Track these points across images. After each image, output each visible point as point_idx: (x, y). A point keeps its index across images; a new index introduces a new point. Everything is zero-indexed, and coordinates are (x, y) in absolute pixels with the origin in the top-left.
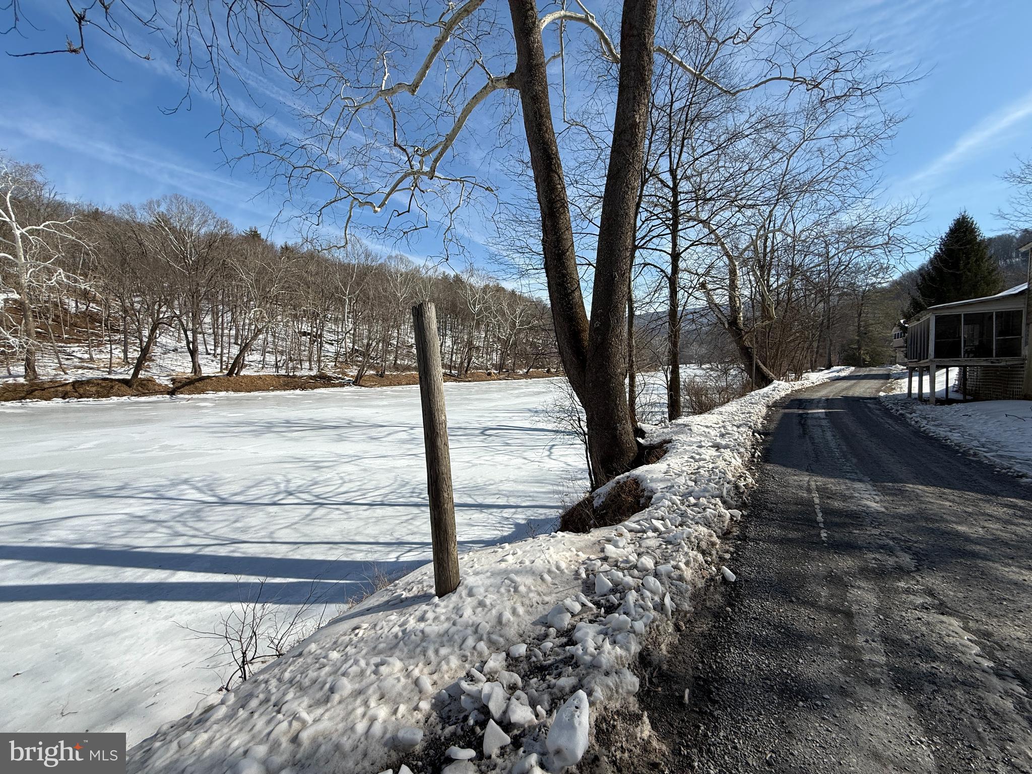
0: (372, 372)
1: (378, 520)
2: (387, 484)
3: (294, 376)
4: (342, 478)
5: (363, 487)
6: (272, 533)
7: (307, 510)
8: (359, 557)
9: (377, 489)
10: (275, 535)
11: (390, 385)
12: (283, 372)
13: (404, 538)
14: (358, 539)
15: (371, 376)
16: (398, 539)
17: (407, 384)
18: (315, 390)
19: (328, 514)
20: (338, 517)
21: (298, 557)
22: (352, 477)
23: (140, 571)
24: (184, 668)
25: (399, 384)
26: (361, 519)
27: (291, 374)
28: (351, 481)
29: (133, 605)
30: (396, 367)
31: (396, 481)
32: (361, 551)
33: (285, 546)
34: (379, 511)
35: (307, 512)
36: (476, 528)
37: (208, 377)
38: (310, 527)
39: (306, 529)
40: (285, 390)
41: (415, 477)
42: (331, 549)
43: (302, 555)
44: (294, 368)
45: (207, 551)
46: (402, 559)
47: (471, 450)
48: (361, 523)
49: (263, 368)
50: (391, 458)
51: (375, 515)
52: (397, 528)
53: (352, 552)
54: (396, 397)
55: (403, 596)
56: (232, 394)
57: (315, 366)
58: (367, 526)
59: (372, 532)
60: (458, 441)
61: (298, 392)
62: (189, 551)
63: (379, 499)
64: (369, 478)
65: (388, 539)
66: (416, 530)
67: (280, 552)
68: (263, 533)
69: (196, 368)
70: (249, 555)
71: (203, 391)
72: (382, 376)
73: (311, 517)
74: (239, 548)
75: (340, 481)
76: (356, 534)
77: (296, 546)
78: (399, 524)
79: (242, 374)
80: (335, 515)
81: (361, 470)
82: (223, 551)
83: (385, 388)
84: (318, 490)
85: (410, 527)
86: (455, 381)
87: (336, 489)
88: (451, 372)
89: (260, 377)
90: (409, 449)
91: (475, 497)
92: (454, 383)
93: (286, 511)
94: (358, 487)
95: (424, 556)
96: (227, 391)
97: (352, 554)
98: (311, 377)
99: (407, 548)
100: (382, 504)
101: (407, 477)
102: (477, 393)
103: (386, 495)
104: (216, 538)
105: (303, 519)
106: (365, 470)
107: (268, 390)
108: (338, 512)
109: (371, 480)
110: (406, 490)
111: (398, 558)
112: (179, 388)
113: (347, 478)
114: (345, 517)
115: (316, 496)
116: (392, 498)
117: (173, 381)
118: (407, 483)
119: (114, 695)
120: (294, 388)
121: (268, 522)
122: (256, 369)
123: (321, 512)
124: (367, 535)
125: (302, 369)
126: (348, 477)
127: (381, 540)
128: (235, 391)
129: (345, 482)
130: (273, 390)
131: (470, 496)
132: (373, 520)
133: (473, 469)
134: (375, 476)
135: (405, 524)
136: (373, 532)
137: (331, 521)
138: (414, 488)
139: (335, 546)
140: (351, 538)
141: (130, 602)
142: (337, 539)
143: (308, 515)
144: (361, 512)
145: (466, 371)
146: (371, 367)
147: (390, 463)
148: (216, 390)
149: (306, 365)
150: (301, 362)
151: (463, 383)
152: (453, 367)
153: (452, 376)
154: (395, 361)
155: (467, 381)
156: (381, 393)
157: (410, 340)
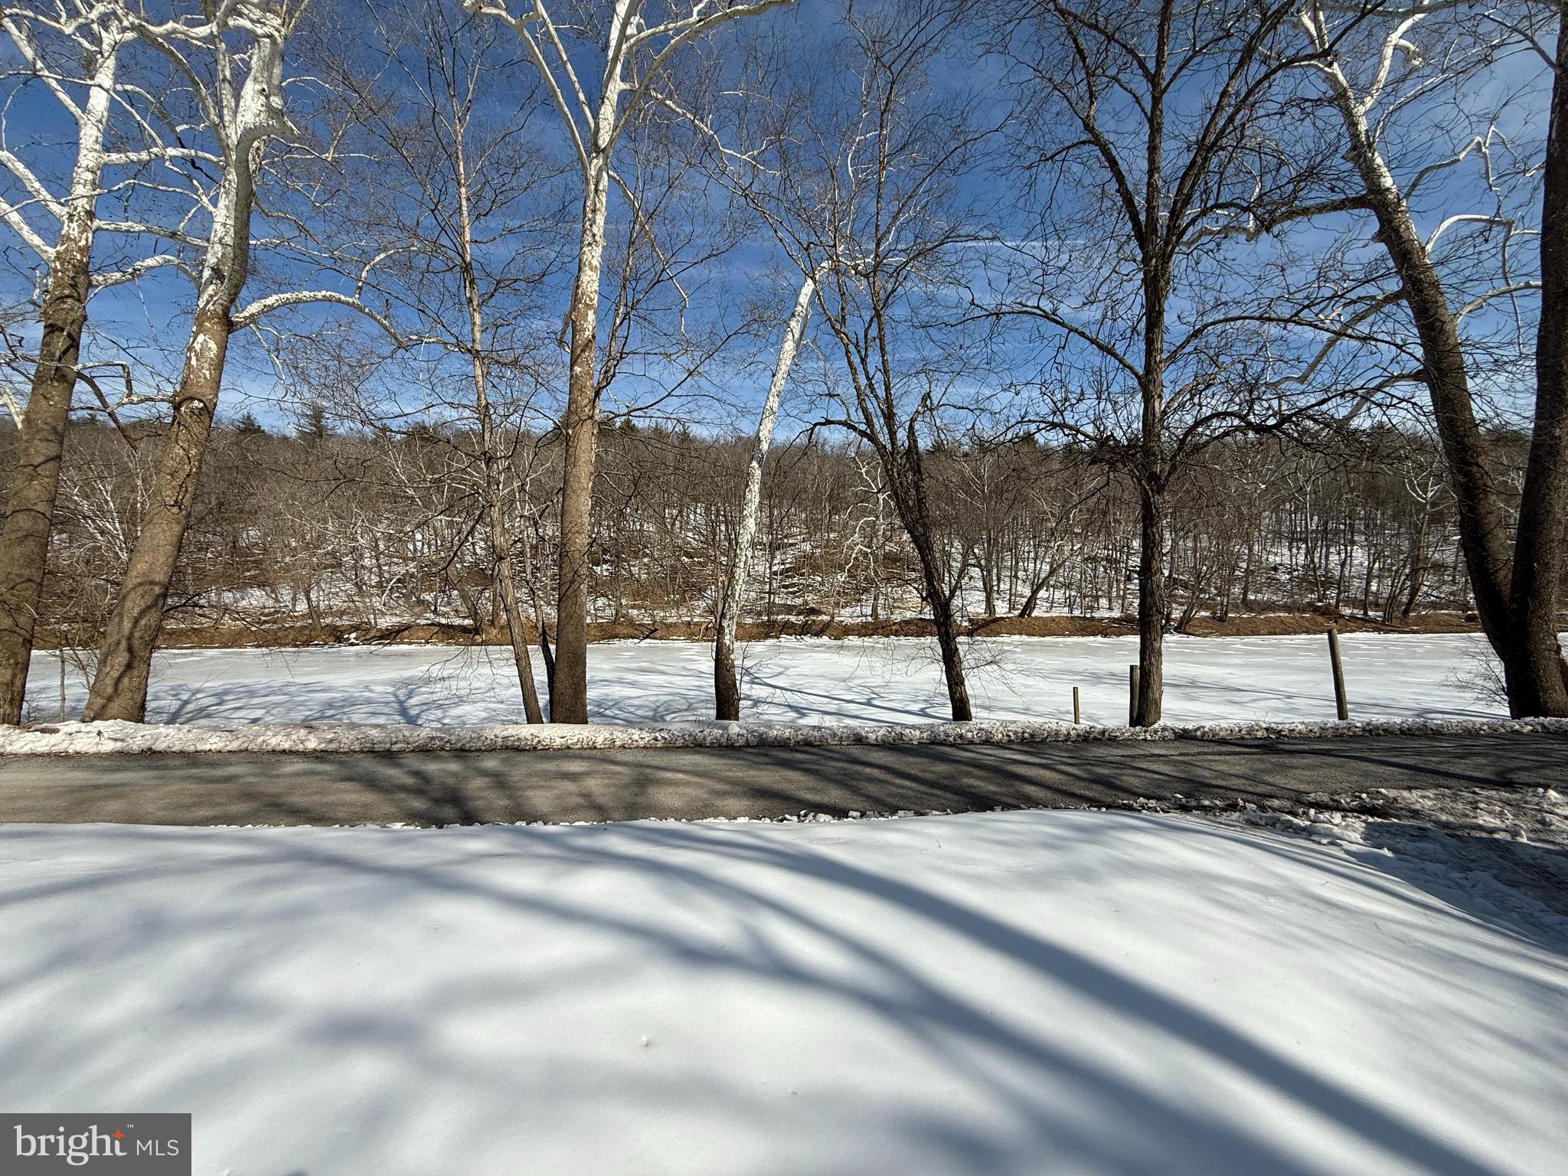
0: (1203, 613)
3: (1093, 619)
11: (1238, 634)
12: (1077, 613)
15: (1204, 619)
17: (1270, 634)
18: (1121, 638)
25: (1254, 633)
27: (1088, 616)
30: (1248, 605)
37: (1002, 618)
40: (1083, 636)
44: (1092, 608)
49: (1052, 607)
54: (1248, 653)
56: (1025, 638)
57: (1117, 605)
61: (1099, 638)
69: (990, 606)
71: (997, 634)
72: (1222, 620)
79: (1033, 615)
83: (1229, 639)
86: (1378, 630)
88: (1366, 614)
89: (1053, 619)
92: (1375, 635)
96: (1021, 634)
98: (1114, 620)
102: (1428, 654)
107: (1063, 635)
112: (977, 629)
117: (970, 620)
120: (1094, 634)
122: (1044, 609)
125: (1098, 609)
128: (1029, 635)
130: (1069, 636)
145: (1406, 612)
146: (1203, 606)
148: (1011, 633)
149: (1104, 602)
150: (1097, 598)
151: (1396, 635)
152: (1371, 603)
153: (1367, 621)
154: (1245, 594)
155: (1408, 633)
156: (1225, 646)
157: (1271, 558)
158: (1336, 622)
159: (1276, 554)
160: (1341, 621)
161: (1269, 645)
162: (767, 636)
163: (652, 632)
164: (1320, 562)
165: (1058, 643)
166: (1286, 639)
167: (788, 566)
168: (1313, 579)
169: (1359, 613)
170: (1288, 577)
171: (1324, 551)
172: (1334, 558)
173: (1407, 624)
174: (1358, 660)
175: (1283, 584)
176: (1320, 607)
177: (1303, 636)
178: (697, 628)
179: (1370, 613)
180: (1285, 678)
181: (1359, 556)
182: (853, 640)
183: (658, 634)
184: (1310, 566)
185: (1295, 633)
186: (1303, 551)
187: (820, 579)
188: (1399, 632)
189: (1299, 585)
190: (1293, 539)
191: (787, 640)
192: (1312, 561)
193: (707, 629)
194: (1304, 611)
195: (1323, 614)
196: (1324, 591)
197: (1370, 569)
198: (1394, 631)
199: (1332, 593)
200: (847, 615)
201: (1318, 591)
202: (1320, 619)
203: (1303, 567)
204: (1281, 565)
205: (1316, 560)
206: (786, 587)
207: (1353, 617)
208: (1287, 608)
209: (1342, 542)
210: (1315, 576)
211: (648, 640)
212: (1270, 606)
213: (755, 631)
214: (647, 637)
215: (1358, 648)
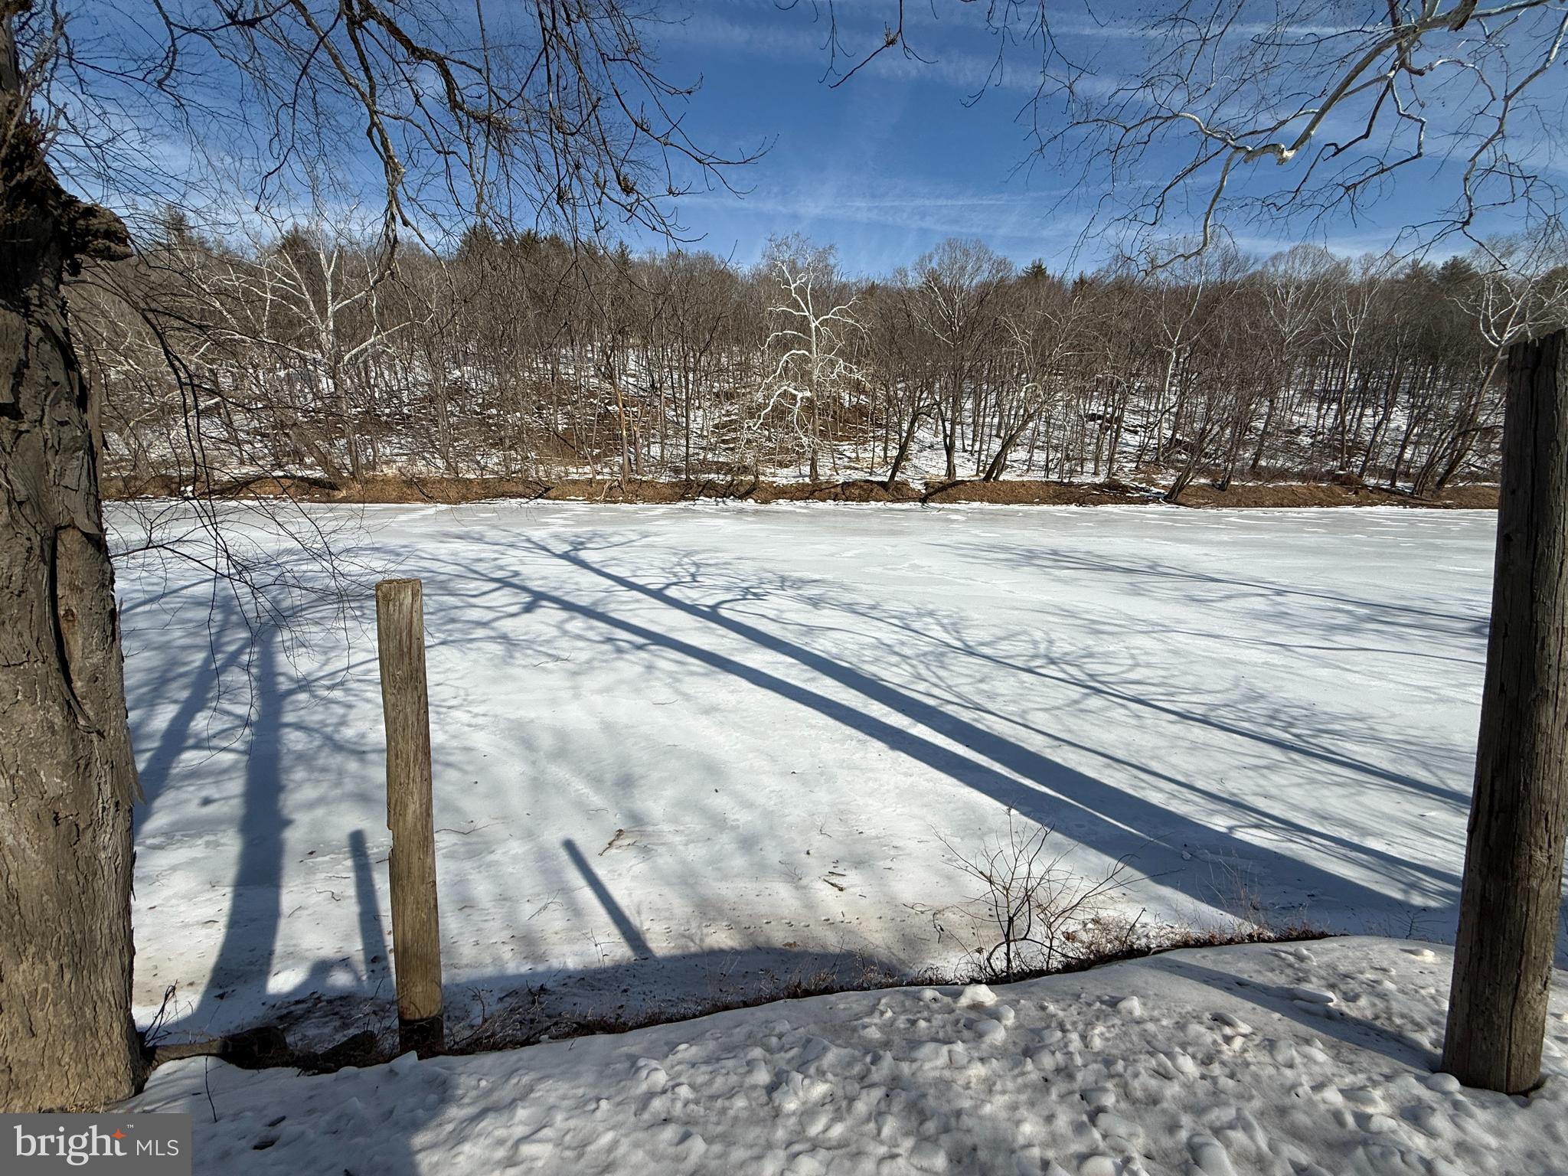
0: (1203, 481)
1: (1194, 747)
2: (1219, 688)
3: (1071, 484)
4: (1133, 657)
5: (1171, 681)
6: (1024, 712)
7: (1076, 692)
8: (1156, 798)
9: (1196, 691)
10: (1029, 717)
11: (1238, 505)
12: (1054, 477)
13: (1246, 798)
14: (1155, 766)
15: (1201, 487)
16: (1234, 795)
18: (1099, 507)
19: (1107, 709)
20: (1123, 719)
21: (1059, 760)
22: (1153, 660)
23: (886, 709)
24: (921, 845)
25: (1257, 505)
26: (1161, 735)
27: (1066, 481)
28: (1148, 665)
29: (878, 745)
30: (1256, 472)
31: (1237, 686)
32: (1161, 790)
33: (1041, 737)
34: (1198, 732)
35: (1076, 696)
36: (1438, 842)
37: (963, 482)
38: (1080, 722)
39: (1074, 723)
40: (1054, 504)
41: (1280, 689)
42: (1108, 766)
43: (1064, 759)
44: (1072, 472)
45: (949, 709)
46: (1239, 835)
47: (1435, 665)
48: (1162, 743)
49: (1028, 470)
50: (1230, 643)
51: (1190, 736)
52: (1234, 774)
53: (1143, 785)
54: (1248, 527)
55: (1330, 1004)
56: (986, 506)
57: (1103, 469)
58: (1174, 751)
59: (1180, 764)
60: (1401, 637)
61: (1073, 508)
62: (931, 702)
63: (1199, 710)
64: (1182, 667)
65: (1213, 787)
66: (1274, 791)
67: (1035, 743)
68: (1012, 708)
69: (951, 469)
70: (996, 733)
71: (954, 500)
72: (1222, 488)
73: (1081, 706)
74: (984, 719)
75: (1130, 662)
76: (1152, 758)
77: (1057, 743)
78: (1238, 768)
79: (1001, 478)
80: (1118, 713)
81: (1169, 651)
82: (966, 716)
83: (1225, 510)
84: (1094, 667)
85: (1262, 782)
86: (1404, 504)
87: (1122, 672)
88: (1393, 484)
89: (1023, 484)
90: (1271, 633)
91: (1440, 773)
92: (1400, 509)
93: (1048, 687)
94: (1161, 680)
95: (1291, 850)
96: (982, 501)
97: (1143, 788)
98: (1095, 486)
99: (1252, 819)
100: (1205, 721)
101: (1261, 686)
103: (1215, 707)
104: (959, 696)
105: (1068, 705)
106: (1176, 652)
107: (1032, 503)
108: (1123, 711)
109: (1186, 673)
110: (1258, 709)
111: (1231, 829)
112: (931, 494)
113: (1142, 659)
114: (1134, 722)
115: (1090, 675)
116: (1226, 716)
117: (926, 484)
118: (1262, 696)
119: (858, 836)
120: (1068, 502)
121: (1021, 695)
122: (1019, 472)
123: (1095, 702)
124: (1174, 767)
125: (1082, 473)
126: (1144, 657)
127: (1199, 784)
128: (992, 501)
129: (1137, 665)
130: (1038, 503)
131: (1426, 766)
132: (1187, 744)
133: (1441, 708)
134: (1197, 668)
135: (1250, 773)
136: (1185, 766)
137: (1111, 722)
138: (1277, 711)
139: (1115, 765)
140: (1143, 761)
141: (875, 740)
142: (1120, 754)
143: (1076, 702)
144: (1164, 724)
145: (1442, 482)
146: (1203, 471)
147: (1226, 651)
148: (970, 500)
149: (1090, 466)
150: (1082, 461)
151: (1425, 510)
152: (1401, 473)
153: (1394, 493)
154: (1256, 461)
155: (1439, 507)
156: (1218, 519)
157: (1295, 418)
158: (1356, 493)
159: (1302, 415)
160: (1362, 493)
161: (1270, 519)
162: (683, 498)
163: (547, 490)
164: (1351, 426)
165: (1018, 511)
166: (1292, 512)
167: (733, 417)
168: (1340, 443)
169: (1385, 484)
170: (1310, 441)
171: (1359, 410)
172: (1368, 422)
173: (1439, 498)
174: (1376, 539)
175: (1301, 449)
176: (1341, 475)
177: (1315, 509)
178: (600, 486)
179: (1399, 484)
180: (1278, 563)
181: (1399, 419)
182: (783, 505)
183: (552, 493)
184: (1340, 428)
185: (1306, 505)
186: (1332, 413)
187: (767, 433)
188: (1429, 507)
189: (1321, 453)
190: (1325, 398)
191: (703, 503)
192: (1343, 421)
193: (611, 488)
194: (1321, 480)
195: (1342, 484)
196: (1349, 458)
197: (1408, 434)
198: (1422, 505)
199: (1358, 460)
200: (785, 477)
201: (1342, 458)
202: (1338, 489)
203: (1330, 430)
204: (1305, 427)
205: (1347, 423)
206: (723, 442)
207: (1377, 489)
208: (1302, 476)
209: (1382, 402)
210: (1342, 442)
211: (539, 500)
212: (1283, 474)
213: (668, 491)
214: (540, 496)
215: (1378, 524)
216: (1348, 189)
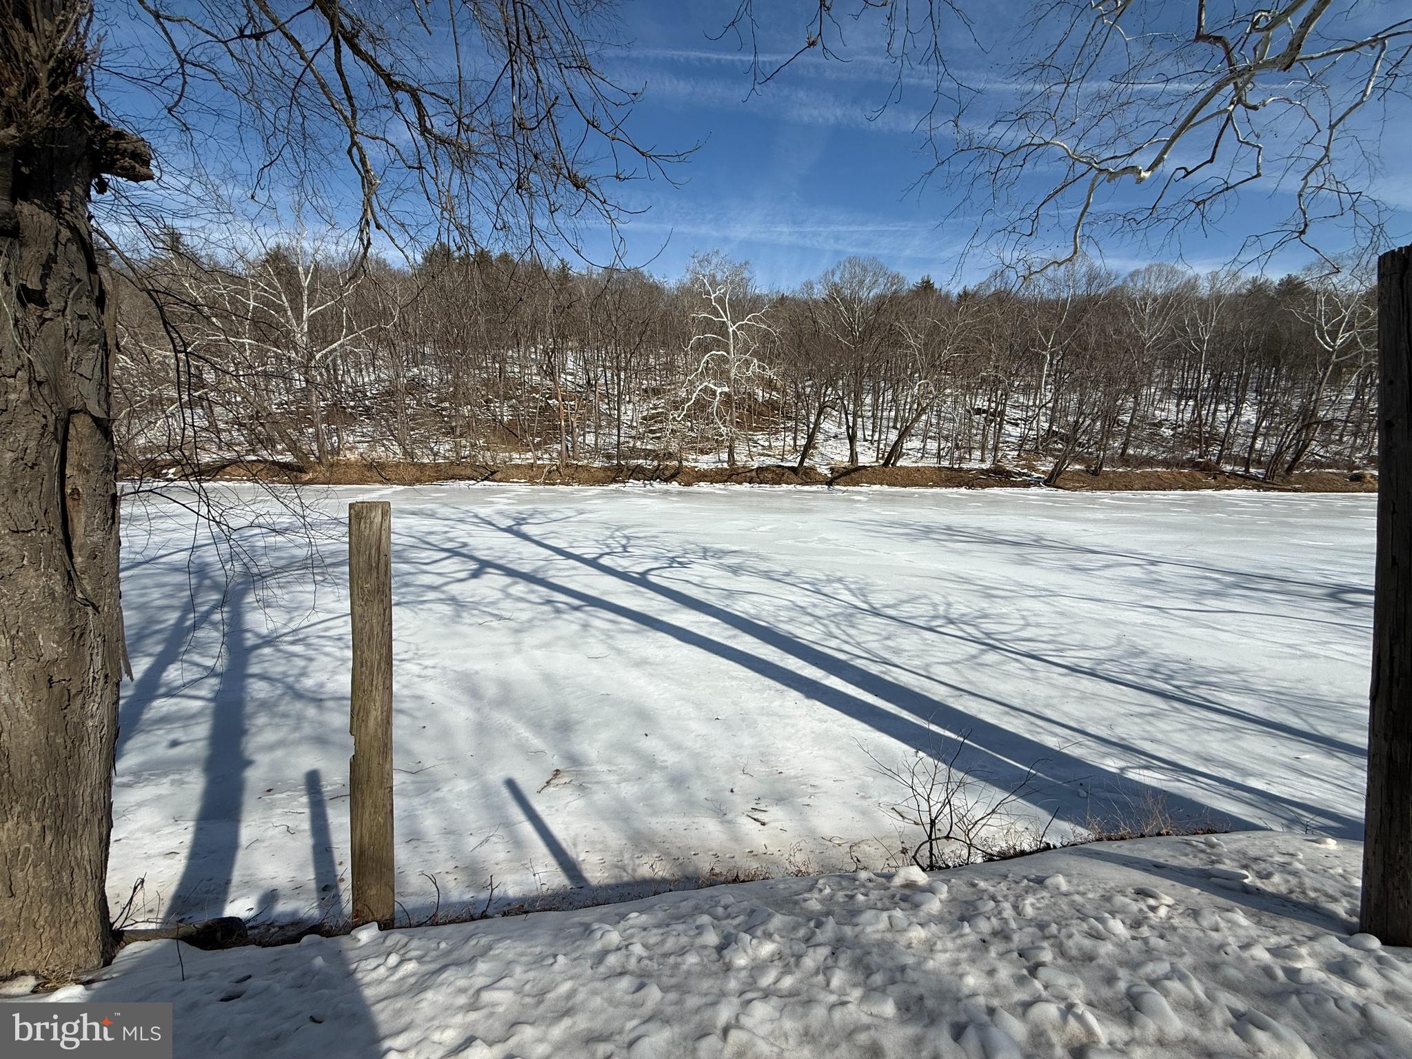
0: (1078, 467)
1: (1084, 697)
2: (1103, 644)
3: (960, 469)
4: (1024, 618)
5: (1060, 639)
6: (928, 665)
7: (973, 649)
8: (1051, 742)
9: (1084, 647)
10: (932, 670)
11: (1110, 488)
12: (945, 463)
13: (1133, 741)
14: (1049, 713)
15: (1077, 472)
16: (1123, 739)
17: (1144, 489)
18: (987, 490)
19: (1002, 663)
20: (1018, 672)
21: (961, 708)
22: (1042, 620)
23: (801, 663)
24: (835, 784)
25: (1127, 487)
26: (1053, 686)
27: (956, 466)
28: (1038, 625)
29: (794, 694)
30: (1124, 459)
31: (1119, 643)
32: (1056, 735)
33: (943, 688)
34: (1087, 684)
35: (974, 652)
36: (1313, 781)
37: (864, 467)
38: (978, 674)
39: (973, 675)
40: (946, 487)
41: (1158, 646)
42: (1007, 713)
43: (965, 707)
44: (961, 459)
45: (859, 663)
46: (1132, 775)
47: (1296, 625)
48: (1054, 693)
49: (922, 457)
50: (1110, 606)
51: (1078, 687)
52: (1121, 721)
53: (1039, 730)
54: (1119, 508)
55: (1246, 881)
56: (886, 488)
57: (989, 457)
58: (1065, 700)
59: (1073, 711)
60: (1265, 601)
61: (963, 490)
62: (842, 656)
63: (1087, 665)
64: (1069, 627)
65: (1103, 732)
66: (1160, 736)
67: (938, 693)
68: (916, 662)
69: (853, 456)
70: (902, 684)
71: (857, 484)
72: (1095, 473)
73: (979, 661)
74: (890, 671)
75: (1022, 622)
76: (1047, 706)
77: (958, 693)
78: (1125, 715)
79: (898, 464)
80: (1013, 667)
81: (1057, 613)
82: (875, 669)
83: (1099, 493)
84: (989, 626)
85: (1148, 728)
86: (1258, 488)
87: (1016, 631)
88: (1247, 470)
89: (918, 469)
90: (1147, 597)
91: (1311, 720)
92: (1254, 492)
93: (947, 643)
94: (1051, 638)
95: (1179, 788)
96: (881, 484)
97: (1039, 733)
98: (982, 471)
99: (1143, 760)
100: (1092, 674)
101: (1142, 643)
103: (1100, 662)
104: (867, 651)
105: (967, 660)
106: (1062, 614)
107: (926, 486)
108: (1017, 665)
109: (1072, 632)
110: (1139, 663)
111: (1122, 769)
112: (836, 478)
113: (1032, 620)
114: (1028, 674)
115: (986, 634)
116: (1112, 669)
117: (832, 469)
118: (1143, 652)
119: (778, 776)
120: (959, 486)
121: (922, 650)
122: (914, 459)
123: (991, 657)
124: (1066, 714)
125: (970, 460)
126: (1034, 618)
127: (1091, 730)
128: (890, 484)
129: (1028, 625)
130: (932, 487)
131: (1296, 713)
132: (1076, 694)
133: (1306, 663)
134: (1081, 627)
135: (1137, 720)
136: (1077, 713)
137: (1007, 674)
138: (1157, 665)
139: (1012, 712)
140: (1038, 709)
141: (792, 690)
142: (1016, 702)
143: (974, 657)
144: (1055, 676)
145: (1290, 469)
146: (1078, 459)
147: (1109, 613)
148: (871, 483)
149: (977, 454)
150: (970, 450)
151: (1276, 493)
152: (1253, 461)
153: (1249, 478)
154: (1124, 450)
155: (1289, 491)
156: (1093, 501)
157: (1157, 413)
158: (1215, 478)
159: (1163, 410)
160: (1220, 478)
161: (1139, 500)
162: (614, 481)
163: (493, 473)
164: (1207, 419)
165: (915, 493)
166: (1159, 495)
167: (660, 410)
168: (1197, 434)
169: (1240, 470)
170: (1172, 433)
171: (1213, 406)
172: (1222, 416)
173: (1290, 483)
174: (1236, 517)
175: (1164, 439)
176: (1201, 462)
177: (1179, 492)
178: (540, 470)
179: (1252, 470)
180: (1149, 537)
181: (1249, 414)
182: (704, 487)
183: (498, 476)
184: (1197, 421)
185: (1171, 488)
186: (1190, 409)
187: (689, 424)
188: (1280, 490)
189: (1182, 443)
190: (1182, 395)
191: (634, 486)
192: (1200, 415)
193: (550, 472)
194: (1183, 467)
195: (1202, 470)
196: (1207, 448)
197: (1258, 427)
198: (1275, 489)
199: (1215, 449)
200: (705, 462)
201: (1200, 447)
202: (1198, 475)
203: (1188, 423)
204: (1166, 420)
205: (1204, 417)
206: (652, 432)
207: (1233, 474)
208: (1166, 463)
209: (1234, 399)
210: (1200, 433)
211: (486, 482)
212: (1150, 461)
213: (601, 475)
214: (486, 479)
215: (1236, 505)
216: (1198, 204)
